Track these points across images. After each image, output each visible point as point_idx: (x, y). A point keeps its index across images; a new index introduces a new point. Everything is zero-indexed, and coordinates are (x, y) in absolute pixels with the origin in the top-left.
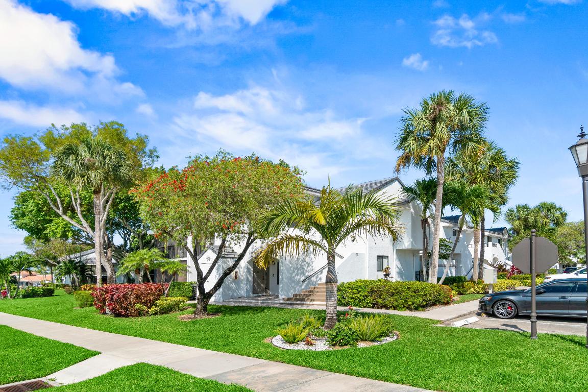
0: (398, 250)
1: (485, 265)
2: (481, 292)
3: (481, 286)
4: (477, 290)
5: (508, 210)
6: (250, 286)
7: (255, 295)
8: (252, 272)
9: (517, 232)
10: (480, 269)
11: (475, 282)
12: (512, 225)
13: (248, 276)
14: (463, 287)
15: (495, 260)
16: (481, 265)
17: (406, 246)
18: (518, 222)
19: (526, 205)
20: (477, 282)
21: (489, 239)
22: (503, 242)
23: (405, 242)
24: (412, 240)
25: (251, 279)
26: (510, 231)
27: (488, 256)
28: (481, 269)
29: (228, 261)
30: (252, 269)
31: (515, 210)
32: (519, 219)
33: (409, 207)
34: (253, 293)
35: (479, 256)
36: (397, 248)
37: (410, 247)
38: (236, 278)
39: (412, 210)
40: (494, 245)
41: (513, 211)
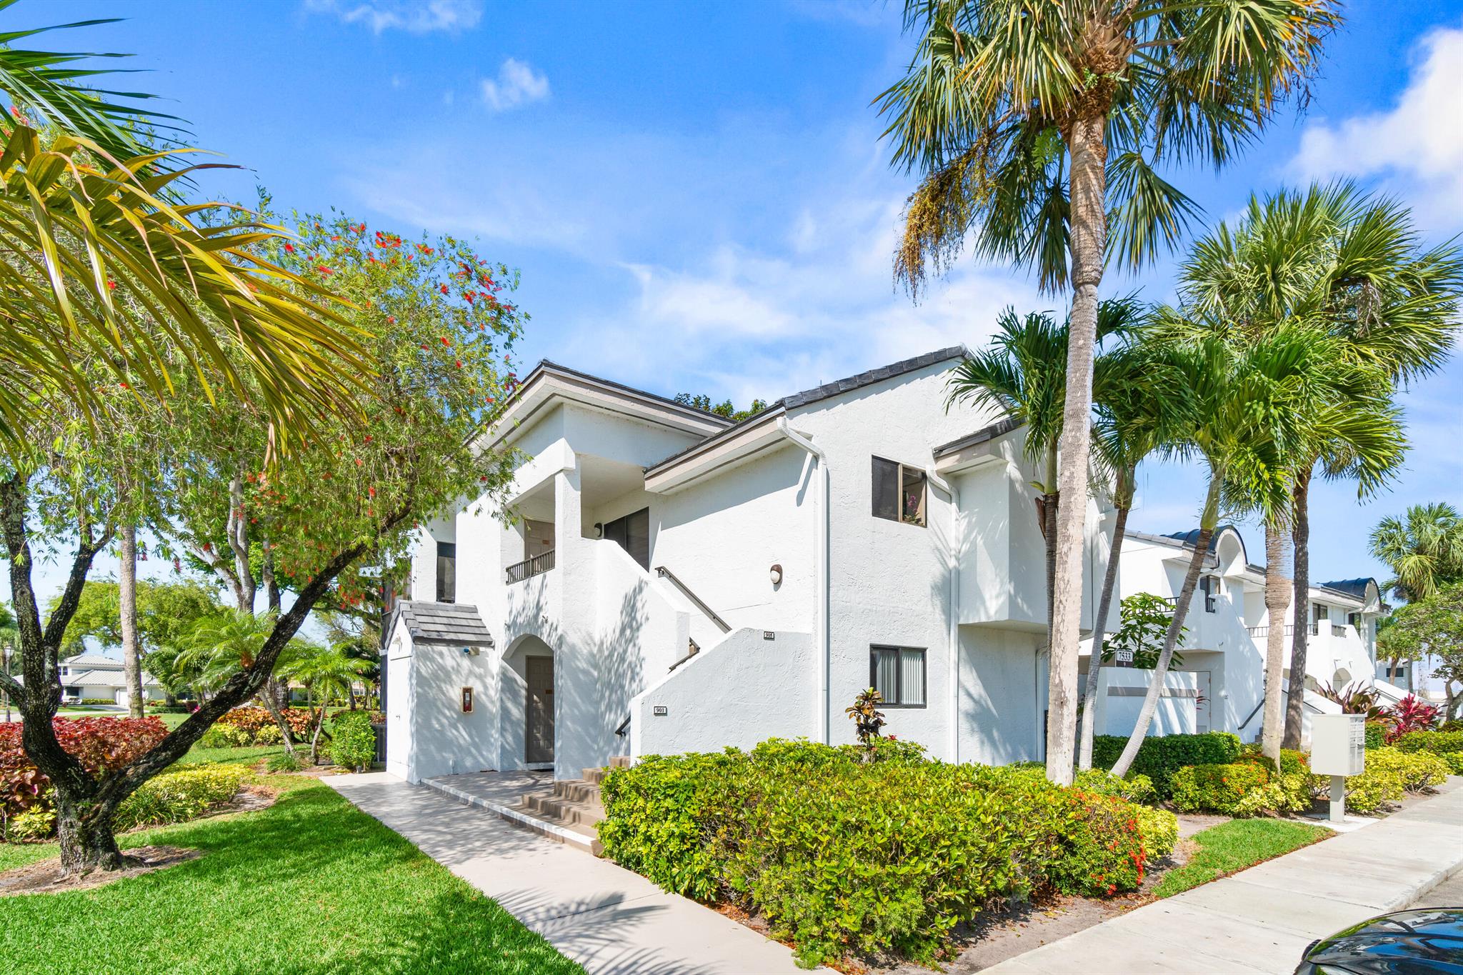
0: (962, 628)
1: (1308, 695)
2: (1298, 805)
3: (1294, 783)
4: (1281, 798)
5: (1383, 525)
6: (515, 736)
7: (533, 766)
8: (524, 692)
9: (1408, 590)
10: (1290, 706)
11: (1269, 763)
12: (1397, 571)
13: (510, 705)
14: (1221, 786)
15: (1340, 677)
16: (1294, 694)
17: (992, 611)
18: (1415, 558)
19: (1441, 506)
20: (1278, 763)
21: (1321, 611)
22: (1364, 625)
23: (987, 596)
24: (1010, 588)
25: (517, 713)
26: (1387, 588)
27: (1319, 666)
28: (1296, 708)
29: (441, 654)
30: (521, 682)
31: (1405, 523)
32: (1420, 550)
33: (999, 454)
34: (529, 760)
35: (1287, 663)
36: (962, 622)
37: (1004, 617)
38: (467, 707)
39: (1012, 469)
40: (1337, 630)
41: (1398, 527)
